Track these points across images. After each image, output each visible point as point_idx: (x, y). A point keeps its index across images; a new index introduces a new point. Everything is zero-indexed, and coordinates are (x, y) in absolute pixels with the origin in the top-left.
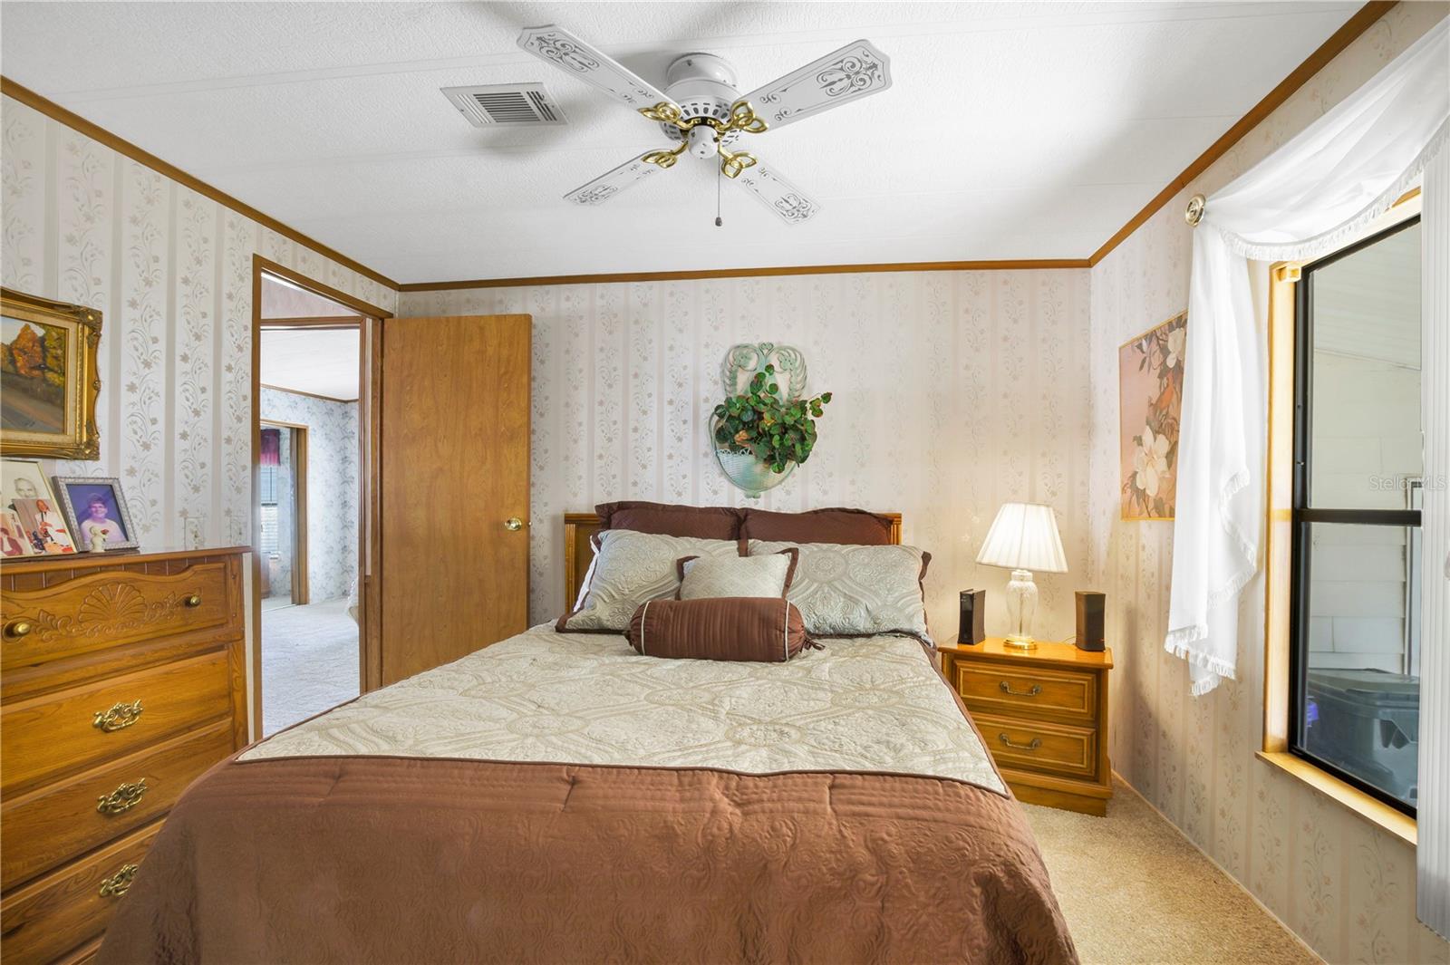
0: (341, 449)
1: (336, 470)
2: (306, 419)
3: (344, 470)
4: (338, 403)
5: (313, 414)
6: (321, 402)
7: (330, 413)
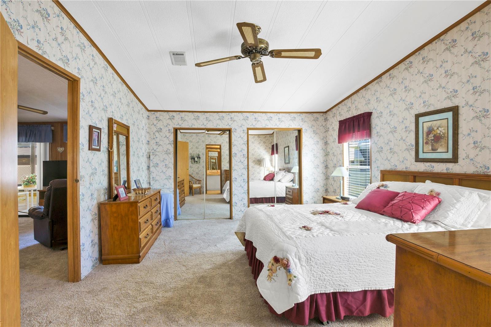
0: (324, 137)
1: (321, 148)
2: (301, 125)
3: (326, 148)
4: (322, 114)
5: (305, 122)
6: (310, 115)
7: (316, 120)
